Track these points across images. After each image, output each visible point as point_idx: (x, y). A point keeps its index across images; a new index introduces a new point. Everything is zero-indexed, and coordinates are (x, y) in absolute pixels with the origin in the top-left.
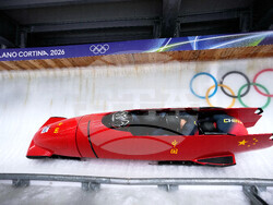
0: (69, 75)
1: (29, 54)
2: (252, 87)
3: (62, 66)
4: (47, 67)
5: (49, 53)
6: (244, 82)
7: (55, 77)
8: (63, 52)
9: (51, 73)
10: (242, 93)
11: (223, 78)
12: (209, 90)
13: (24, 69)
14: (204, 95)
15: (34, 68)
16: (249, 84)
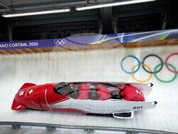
0: (42, 57)
1: (16, 45)
3: (36, 52)
4: (27, 52)
5: (28, 44)
6: (159, 62)
7: (32, 58)
8: (37, 44)
9: (30, 55)
10: (157, 70)
11: (144, 59)
12: (134, 68)
13: (12, 53)
15: (19, 53)
16: (162, 64)
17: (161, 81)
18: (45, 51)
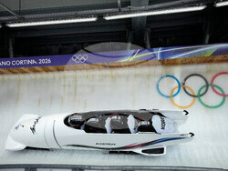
0: (54, 78)
1: (21, 62)
2: (210, 87)
3: (47, 71)
4: (35, 71)
5: (38, 62)
6: (203, 83)
7: (42, 79)
8: (49, 61)
9: (38, 76)
10: (201, 93)
11: (185, 80)
12: (173, 91)
14: (169, 95)
15: (24, 72)
16: (207, 85)
17: (207, 106)
18: (58, 70)
